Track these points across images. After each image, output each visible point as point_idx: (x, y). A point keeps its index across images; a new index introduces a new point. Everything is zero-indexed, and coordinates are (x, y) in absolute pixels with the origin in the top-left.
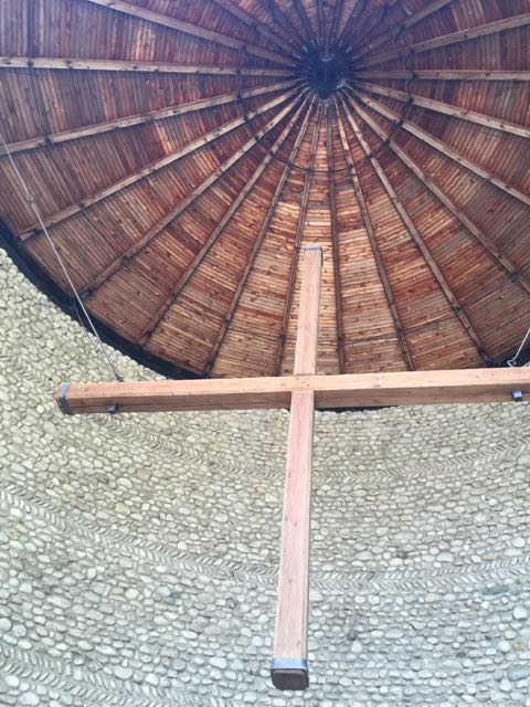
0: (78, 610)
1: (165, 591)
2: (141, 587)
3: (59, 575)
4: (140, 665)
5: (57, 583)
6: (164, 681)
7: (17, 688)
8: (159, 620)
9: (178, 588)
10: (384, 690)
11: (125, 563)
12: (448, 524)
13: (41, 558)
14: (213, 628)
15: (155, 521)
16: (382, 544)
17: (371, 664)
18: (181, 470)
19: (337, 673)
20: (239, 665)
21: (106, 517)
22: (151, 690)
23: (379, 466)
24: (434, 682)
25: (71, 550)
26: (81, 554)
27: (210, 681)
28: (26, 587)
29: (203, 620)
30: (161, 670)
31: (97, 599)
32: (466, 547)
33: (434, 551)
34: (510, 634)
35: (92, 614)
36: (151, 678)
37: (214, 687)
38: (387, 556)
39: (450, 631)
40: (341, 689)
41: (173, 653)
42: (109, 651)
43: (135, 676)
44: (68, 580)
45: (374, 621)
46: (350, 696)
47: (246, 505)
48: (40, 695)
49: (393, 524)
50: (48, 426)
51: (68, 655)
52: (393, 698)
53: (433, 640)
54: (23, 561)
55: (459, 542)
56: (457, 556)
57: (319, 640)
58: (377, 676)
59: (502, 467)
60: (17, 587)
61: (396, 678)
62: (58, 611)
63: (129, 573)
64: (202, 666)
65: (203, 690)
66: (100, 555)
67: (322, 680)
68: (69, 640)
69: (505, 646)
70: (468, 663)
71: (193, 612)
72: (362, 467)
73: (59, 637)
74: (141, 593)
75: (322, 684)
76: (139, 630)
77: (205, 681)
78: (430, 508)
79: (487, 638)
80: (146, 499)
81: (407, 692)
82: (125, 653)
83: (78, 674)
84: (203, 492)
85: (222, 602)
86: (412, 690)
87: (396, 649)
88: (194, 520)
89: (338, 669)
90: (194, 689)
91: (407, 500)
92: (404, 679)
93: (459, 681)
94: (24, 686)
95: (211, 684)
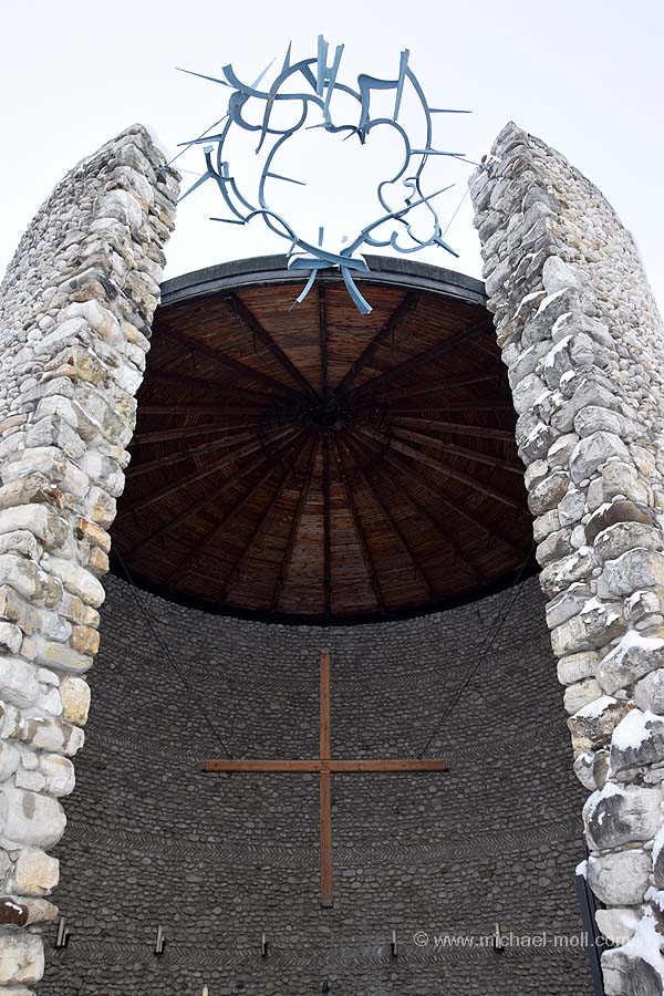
0: (162, 804)
1: (211, 783)
2: (196, 783)
3: (146, 784)
4: (203, 832)
5: (146, 789)
6: (219, 840)
7: (138, 857)
8: (210, 803)
9: (219, 780)
10: (351, 834)
11: (183, 768)
12: (397, 726)
13: (134, 775)
14: (244, 804)
15: (197, 734)
16: (353, 739)
17: (344, 819)
18: (209, 690)
20: (262, 825)
21: (166, 737)
22: (212, 846)
23: (353, 678)
24: (380, 829)
25: (150, 766)
26: (156, 767)
28: (130, 796)
29: (238, 800)
30: (216, 833)
31: (171, 795)
32: (407, 744)
33: (387, 745)
34: (425, 802)
35: (171, 805)
36: (211, 839)
37: (249, 839)
38: (356, 749)
39: (392, 798)
41: (222, 822)
42: (184, 826)
43: (202, 839)
44: (152, 786)
45: (346, 793)
47: (258, 713)
48: (151, 858)
49: (361, 725)
50: (119, 678)
51: (162, 833)
52: (356, 839)
53: (381, 804)
54: (125, 779)
55: (403, 740)
56: (400, 749)
57: (311, 806)
59: (435, 687)
60: (125, 797)
61: (359, 827)
62: (151, 807)
63: (187, 775)
64: (240, 828)
65: (242, 842)
66: (168, 765)
67: (314, 830)
68: (160, 823)
69: (422, 808)
70: (400, 818)
71: (231, 795)
72: (340, 678)
73: (155, 823)
74: (196, 787)
76: (199, 811)
77: (243, 837)
78: (387, 714)
79: (413, 803)
80: (189, 719)
81: (365, 835)
82: (193, 826)
83: (169, 843)
84: (226, 706)
85: (248, 787)
86: (367, 834)
87: (359, 810)
88: (223, 729)
90: (237, 842)
91: (371, 706)
92: (363, 827)
93: (394, 828)
94: (142, 855)
95: (247, 838)
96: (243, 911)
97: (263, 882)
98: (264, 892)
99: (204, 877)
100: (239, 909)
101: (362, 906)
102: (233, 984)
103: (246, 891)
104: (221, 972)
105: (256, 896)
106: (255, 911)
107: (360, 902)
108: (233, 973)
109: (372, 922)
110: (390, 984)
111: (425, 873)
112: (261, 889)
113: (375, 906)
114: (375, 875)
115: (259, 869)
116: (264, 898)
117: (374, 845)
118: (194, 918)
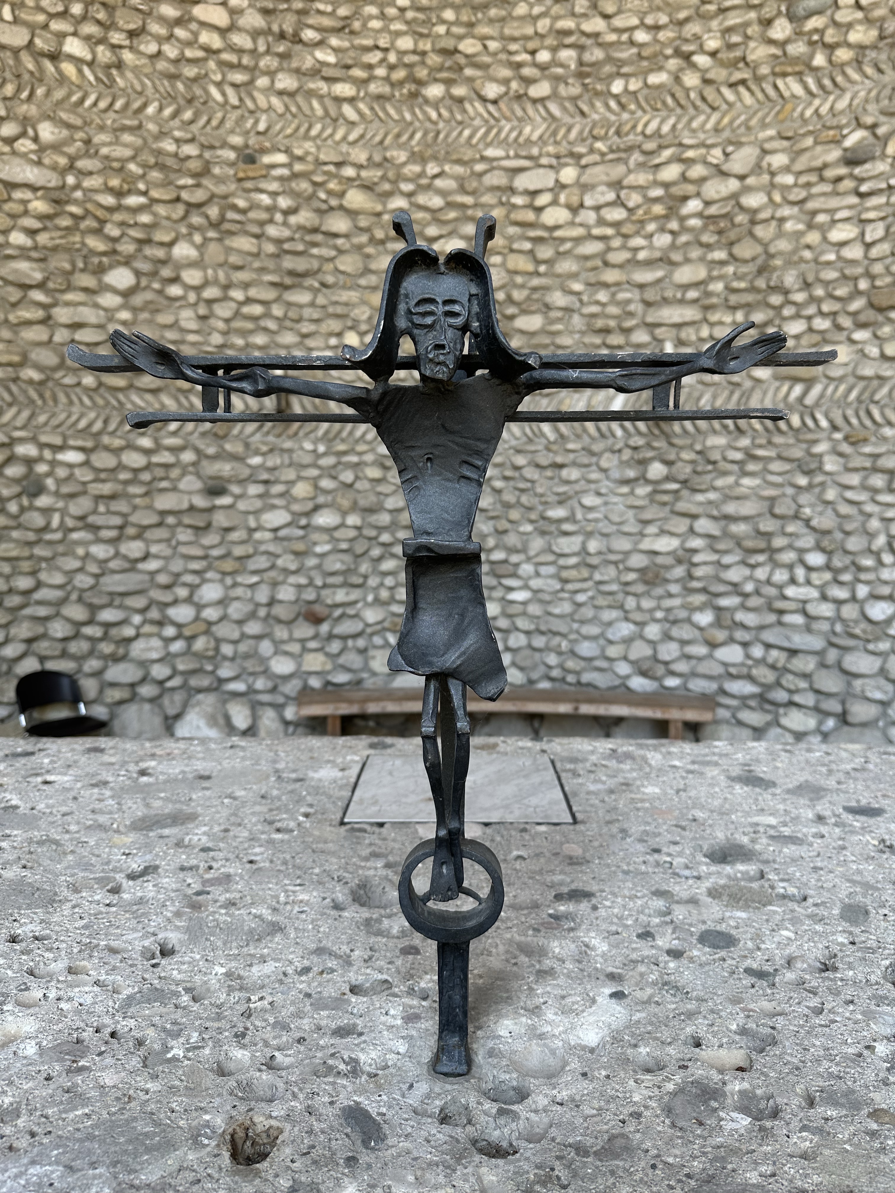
4: (41, 18)
6: (103, 54)
10: (544, 56)
19: (455, 30)
22: (80, 71)
24: (641, 36)
27: (200, 54)
36: (75, 47)
37: (212, 64)
40: (462, 61)
43: (38, 41)
46: (478, 73)
52: (560, 71)
58: (529, 31)
61: (568, 33)
64: (179, 22)
65: (190, 72)
67: (426, 45)
75: (424, 53)
77: (189, 53)
81: (587, 57)
86: (598, 54)
89: (457, 23)
90: (172, 70)
92: (584, 33)
93: (690, 29)
95: (205, 60)
96: (206, 284)
97: (265, 199)
98: (272, 231)
99: (63, 172)
100: (193, 277)
101: (574, 276)
102: (190, 483)
103: (215, 225)
104: (147, 452)
105: (245, 243)
106: (246, 286)
107: (566, 266)
108: (188, 457)
109: (600, 323)
110: (642, 491)
111: (787, 169)
112: (262, 224)
113: (611, 276)
114: (617, 185)
115: (251, 160)
116: (270, 248)
117: (617, 87)
118: (38, 296)
